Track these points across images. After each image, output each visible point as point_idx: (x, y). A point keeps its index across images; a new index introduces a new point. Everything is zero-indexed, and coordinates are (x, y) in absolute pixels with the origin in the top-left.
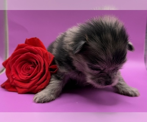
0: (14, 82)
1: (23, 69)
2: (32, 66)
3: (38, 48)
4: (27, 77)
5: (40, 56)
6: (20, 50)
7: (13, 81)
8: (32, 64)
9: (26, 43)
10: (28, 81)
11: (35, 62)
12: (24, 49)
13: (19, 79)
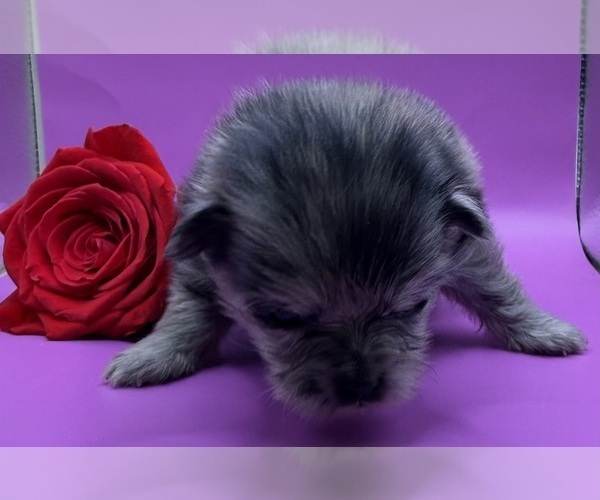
0: (35, 297)
1: (71, 248)
2: (107, 238)
3: (131, 166)
5: (138, 201)
6: (65, 170)
9: (88, 144)
10: (85, 293)
11: (118, 221)
12: (77, 167)
13: (53, 284)
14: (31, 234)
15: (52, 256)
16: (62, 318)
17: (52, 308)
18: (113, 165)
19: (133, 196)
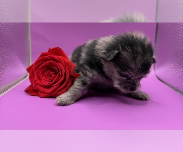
0: (37, 87)
1: (45, 75)
2: (54, 73)
3: (60, 57)
4: (49, 84)
5: (62, 65)
6: (43, 58)
7: (36, 85)
8: (54, 71)
9: (49, 51)
10: (49, 87)
11: (57, 69)
12: (47, 57)
13: (41, 84)
14: (36, 72)
15: (41, 78)
16: (43, 93)
17: (41, 90)
18: (56, 56)
19: (61, 64)
